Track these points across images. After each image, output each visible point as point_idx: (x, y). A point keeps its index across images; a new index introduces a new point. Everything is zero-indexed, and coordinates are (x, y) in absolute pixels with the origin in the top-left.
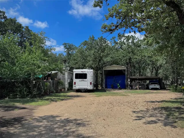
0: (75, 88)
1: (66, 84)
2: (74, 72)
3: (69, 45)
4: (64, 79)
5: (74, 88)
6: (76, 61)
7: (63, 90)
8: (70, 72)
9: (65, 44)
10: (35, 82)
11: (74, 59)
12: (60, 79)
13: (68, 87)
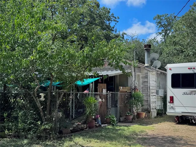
0: (172, 111)
1: (152, 100)
2: (168, 71)
3: (166, 19)
4: (147, 88)
5: (169, 112)
6: (178, 47)
7: (144, 114)
8: (161, 73)
9: (159, 17)
10: (45, 97)
11: (174, 42)
12: (135, 89)
13: (158, 108)
